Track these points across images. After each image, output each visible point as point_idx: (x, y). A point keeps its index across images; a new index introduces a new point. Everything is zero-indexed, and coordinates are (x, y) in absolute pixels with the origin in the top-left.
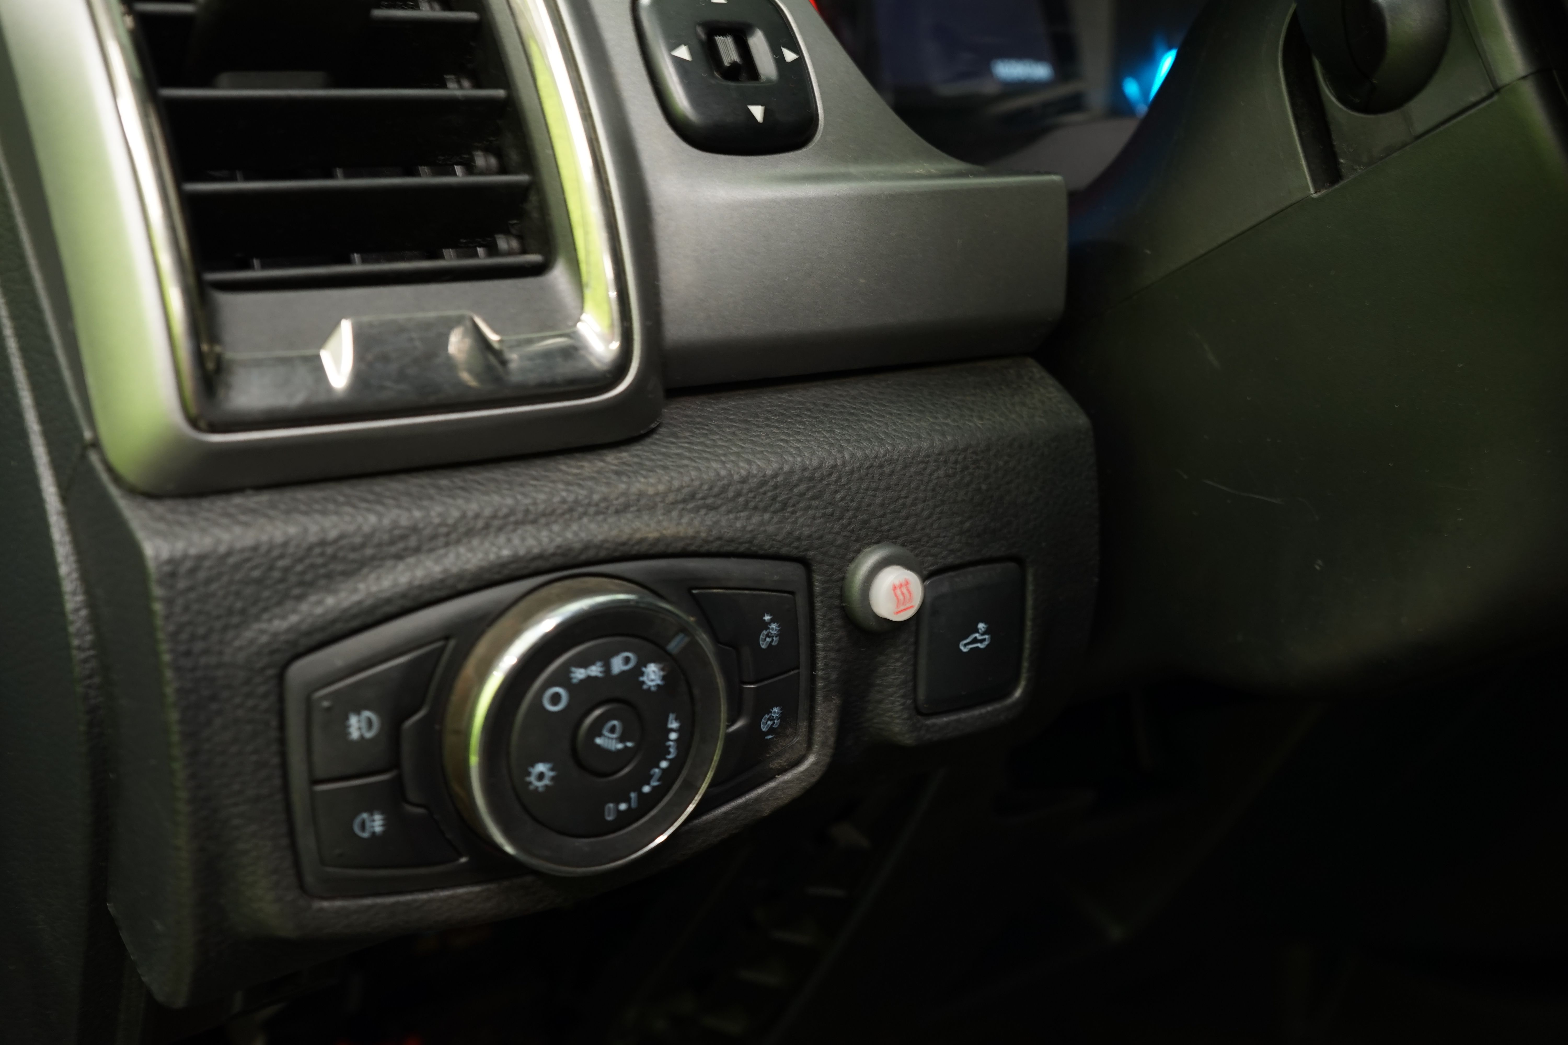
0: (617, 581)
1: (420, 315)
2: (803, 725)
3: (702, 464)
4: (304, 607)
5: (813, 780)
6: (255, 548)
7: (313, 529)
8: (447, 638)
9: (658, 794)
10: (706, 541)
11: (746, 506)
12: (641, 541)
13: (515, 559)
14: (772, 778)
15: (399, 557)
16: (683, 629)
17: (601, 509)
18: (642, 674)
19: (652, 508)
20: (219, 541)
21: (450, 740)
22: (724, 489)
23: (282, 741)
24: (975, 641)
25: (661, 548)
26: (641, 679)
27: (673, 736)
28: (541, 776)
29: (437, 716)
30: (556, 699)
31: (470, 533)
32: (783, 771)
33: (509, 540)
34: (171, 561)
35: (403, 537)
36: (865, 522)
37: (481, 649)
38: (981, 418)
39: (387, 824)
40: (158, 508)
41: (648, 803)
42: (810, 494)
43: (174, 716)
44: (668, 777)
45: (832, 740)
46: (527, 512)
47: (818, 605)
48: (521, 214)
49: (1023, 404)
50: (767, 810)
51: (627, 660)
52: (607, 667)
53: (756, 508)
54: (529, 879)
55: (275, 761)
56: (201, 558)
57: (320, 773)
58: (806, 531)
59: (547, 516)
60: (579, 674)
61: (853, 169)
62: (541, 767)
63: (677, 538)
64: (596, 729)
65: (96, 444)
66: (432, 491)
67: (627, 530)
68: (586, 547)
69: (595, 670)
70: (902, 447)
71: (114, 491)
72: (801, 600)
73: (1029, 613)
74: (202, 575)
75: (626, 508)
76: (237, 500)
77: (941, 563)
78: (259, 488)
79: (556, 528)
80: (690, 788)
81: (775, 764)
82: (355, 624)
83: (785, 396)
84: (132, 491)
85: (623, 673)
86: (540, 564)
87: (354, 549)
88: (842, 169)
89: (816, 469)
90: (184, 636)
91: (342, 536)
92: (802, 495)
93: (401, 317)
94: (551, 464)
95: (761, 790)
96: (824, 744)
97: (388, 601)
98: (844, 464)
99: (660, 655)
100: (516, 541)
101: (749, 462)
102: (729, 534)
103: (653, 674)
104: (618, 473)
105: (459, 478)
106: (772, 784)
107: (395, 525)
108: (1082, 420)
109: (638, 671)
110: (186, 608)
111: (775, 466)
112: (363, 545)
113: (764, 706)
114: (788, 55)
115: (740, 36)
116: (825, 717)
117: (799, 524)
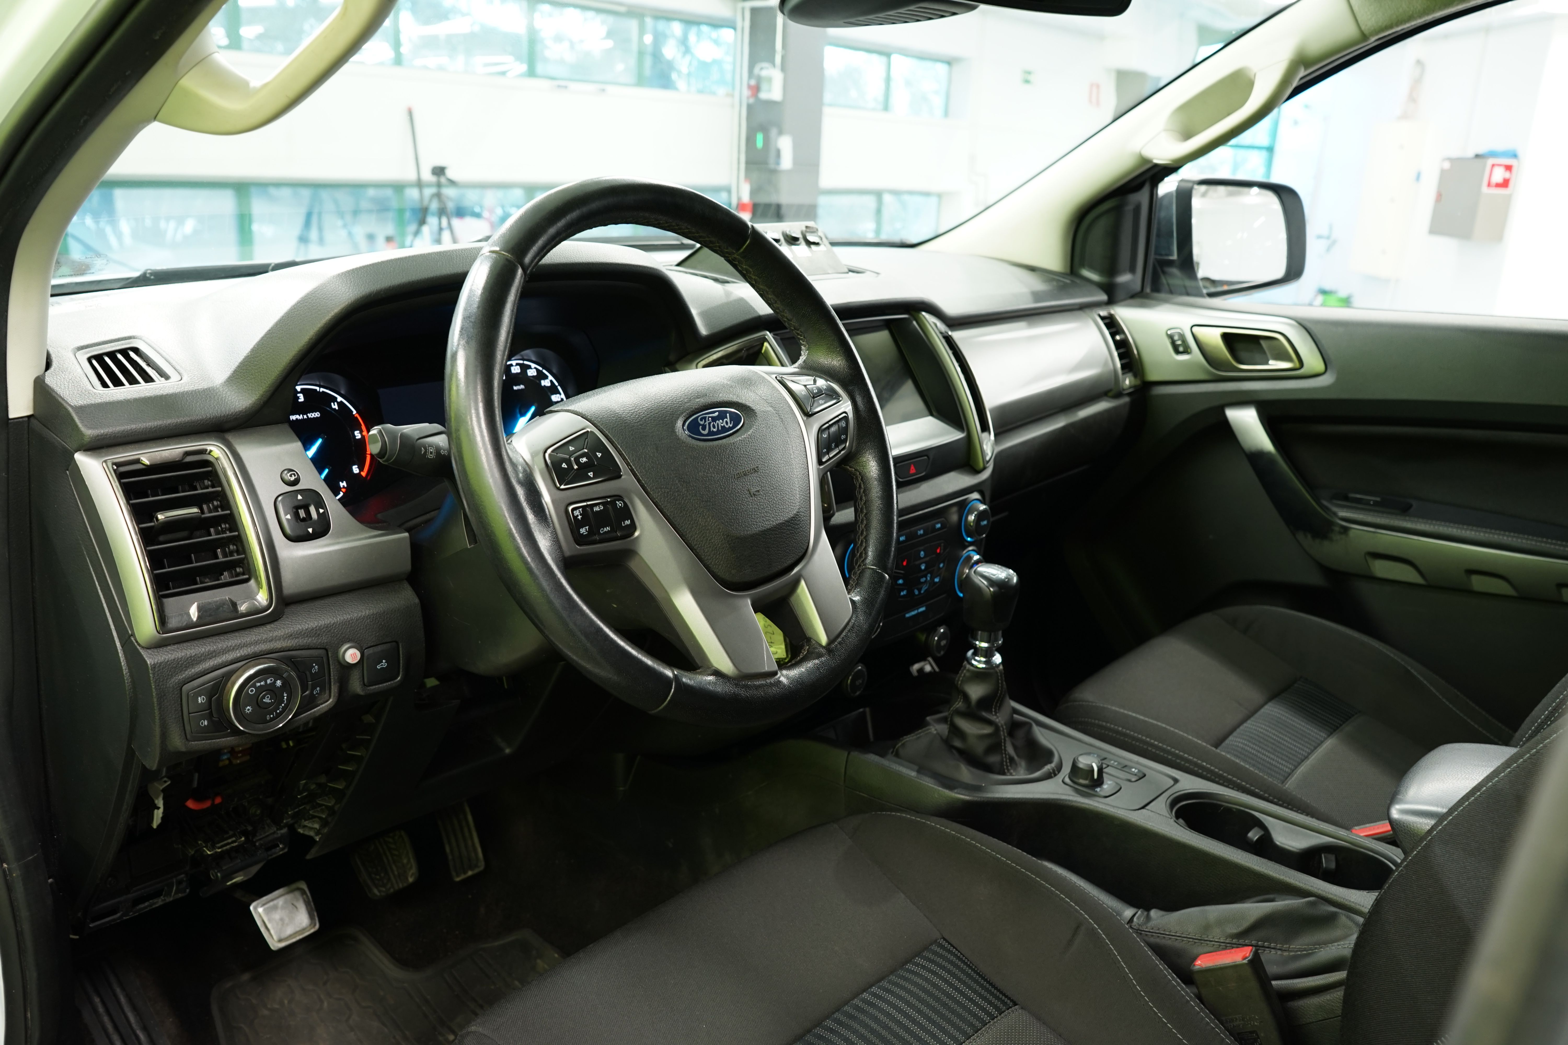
0: (271, 660)
1: (215, 599)
2: (327, 692)
3: (294, 626)
4: (187, 672)
5: (332, 706)
6: (174, 660)
7: (188, 653)
8: (223, 677)
9: (281, 713)
10: (295, 647)
11: (307, 636)
12: (275, 649)
13: (241, 656)
14: (319, 706)
15: (210, 658)
16: (286, 671)
17: (265, 641)
19: (279, 639)
20: (165, 659)
21: (224, 702)
22: (301, 632)
23: (181, 704)
24: (382, 665)
25: (282, 650)
26: (275, 685)
27: (285, 698)
28: (249, 710)
29: (221, 695)
30: (252, 691)
31: (229, 651)
32: (322, 704)
33: (239, 652)
34: (154, 664)
35: (211, 653)
36: (344, 637)
37: (233, 678)
38: (383, 603)
39: (208, 723)
40: (150, 651)
41: (278, 715)
42: (327, 631)
43: (155, 700)
44: (284, 709)
45: (337, 695)
46: (244, 644)
47: (330, 660)
48: (243, 563)
49: (398, 597)
50: (317, 715)
51: (271, 680)
52: (266, 682)
53: (310, 636)
54: (247, 735)
55: (180, 709)
56: (161, 663)
57: (190, 712)
58: (325, 641)
59: (251, 644)
60: (258, 684)
61: (341, 540)
62: (248, 707)
63: (287, 647)
64: (264, 697)
65: (133, 635)
66: (219, 641)
67: (272, 646)
68: (261, 652)
69: (263, 683)
70: (356, 615)
71: (138, 647)
72: (325, 659)
73: (401, 656)
74: (161, 667)
75: (272, 640)
76: (169, 647)
77: (369, 645)
78: (174, 644)
79: (252, 647)
80: (291, 711)
81: (319, 702)
82: (200, 675)
83: (323, 602)
84: (143, 647)
85: (270, 683)
86: (248, 657)
87: (199, 658)
88: (338, 541)
89: (328, 624)
90: (157, 682)
91: (196, 655)
93: (210, 600)
94: (251, 630)
95: (315, 709)
96: (334, 696)
97: (208, 669)
98: (337, 622)
99: (281, 678)
100: (241, 652)
101: (309, 624)
102: (302, 644)
103: (279, 683)
104: (270, 631)
105: (226, 636)
106: (319, 708)
107: (209, 650)
108: (417, 601)
109: (275, 682)
110: (158, 675)
111: (316, 624)
112: (201, 656)
113: (314, 688)
114: (321, 511)
115: (306, 508)
116: (334, 689)
117: (324, 640)
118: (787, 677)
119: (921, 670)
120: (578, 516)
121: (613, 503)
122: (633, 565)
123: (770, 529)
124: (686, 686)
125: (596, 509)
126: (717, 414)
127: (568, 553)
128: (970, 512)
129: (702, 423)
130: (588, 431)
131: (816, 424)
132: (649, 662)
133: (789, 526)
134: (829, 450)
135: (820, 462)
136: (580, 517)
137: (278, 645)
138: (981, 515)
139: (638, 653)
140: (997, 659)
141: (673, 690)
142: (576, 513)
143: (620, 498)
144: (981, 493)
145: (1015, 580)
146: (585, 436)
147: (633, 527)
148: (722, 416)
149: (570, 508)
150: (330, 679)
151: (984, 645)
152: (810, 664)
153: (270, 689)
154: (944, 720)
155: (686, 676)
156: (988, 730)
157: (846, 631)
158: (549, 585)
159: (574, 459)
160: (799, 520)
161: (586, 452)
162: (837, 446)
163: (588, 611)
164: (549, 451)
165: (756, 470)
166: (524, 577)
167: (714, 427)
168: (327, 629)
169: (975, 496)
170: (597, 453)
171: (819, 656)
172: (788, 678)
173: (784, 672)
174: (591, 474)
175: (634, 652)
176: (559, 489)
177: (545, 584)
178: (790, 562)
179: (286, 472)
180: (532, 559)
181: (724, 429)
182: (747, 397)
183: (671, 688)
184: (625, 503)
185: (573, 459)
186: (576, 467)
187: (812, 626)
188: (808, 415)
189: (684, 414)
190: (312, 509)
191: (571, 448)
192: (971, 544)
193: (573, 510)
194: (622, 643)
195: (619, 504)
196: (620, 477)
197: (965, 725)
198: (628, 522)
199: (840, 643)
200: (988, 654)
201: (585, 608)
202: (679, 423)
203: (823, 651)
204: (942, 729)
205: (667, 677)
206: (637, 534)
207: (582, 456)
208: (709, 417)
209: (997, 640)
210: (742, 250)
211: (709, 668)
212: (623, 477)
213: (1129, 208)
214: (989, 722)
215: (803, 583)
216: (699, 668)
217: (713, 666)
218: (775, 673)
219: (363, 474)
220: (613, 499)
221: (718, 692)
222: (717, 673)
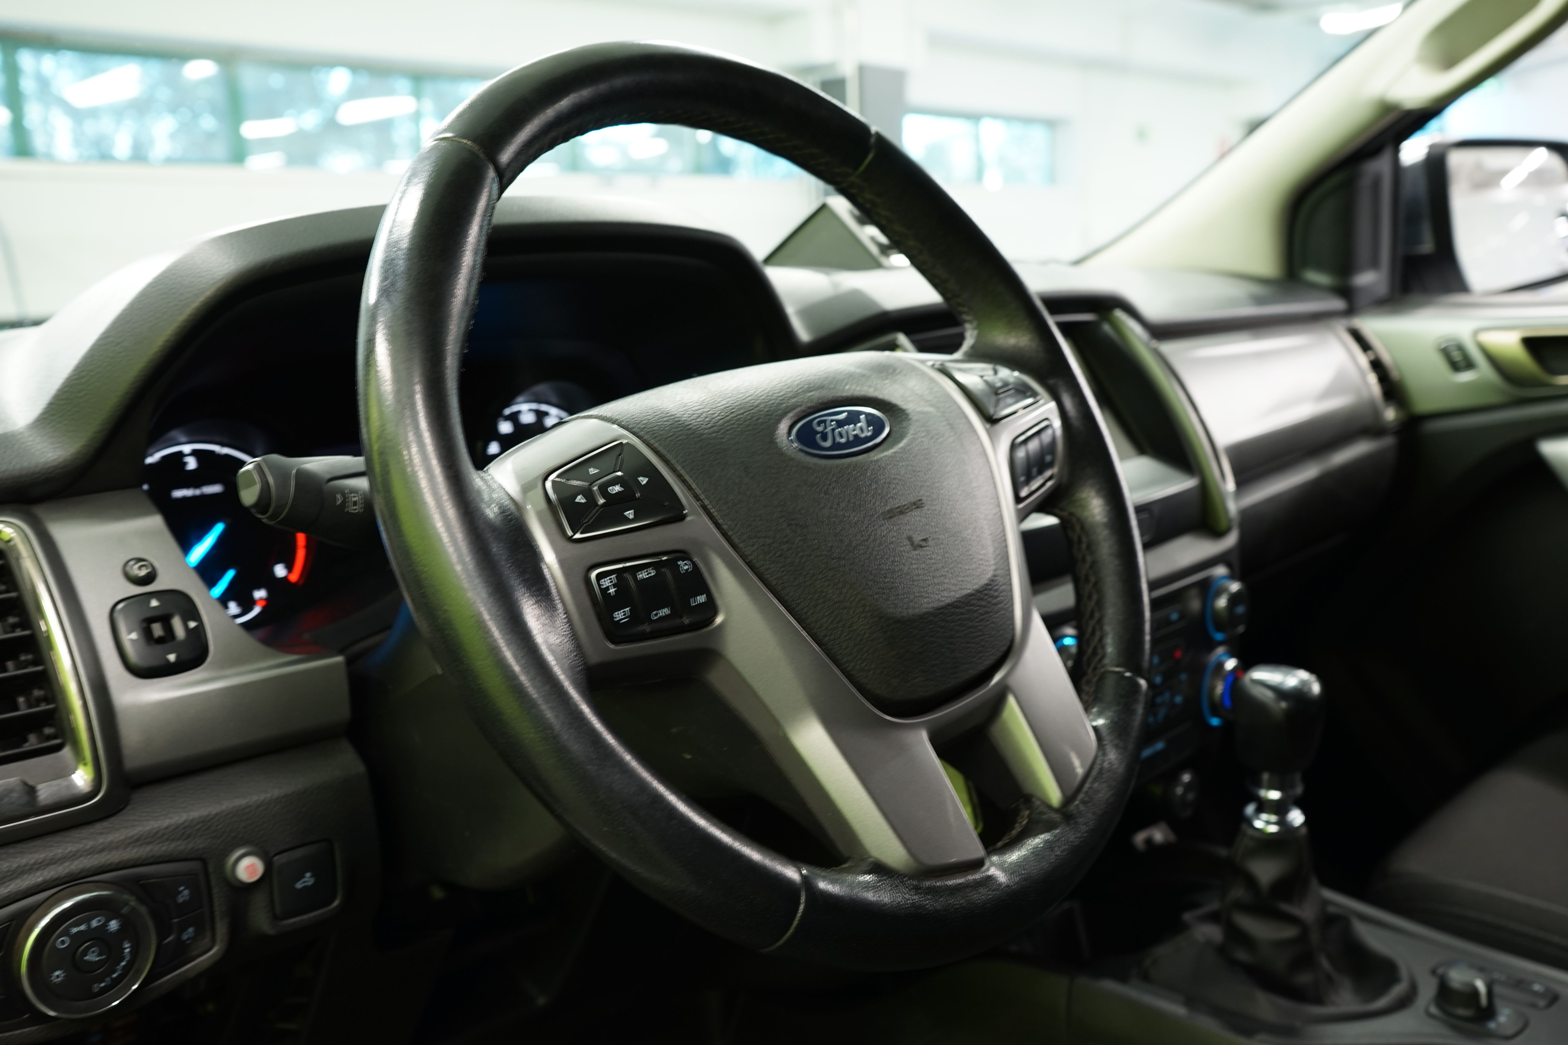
0: (99, 884)
2: (208, 934)
3: (146, 823)
5: (217, 958)
8: (10, 920)
9: (121, 978)
11: (168, 840)
12: (110, 864)
13: (44, 881)
14: (192, 961)
16: (129, 903)
18: (107, 926)
19: (118, 848)
22: (156, 833)
24: (305, 881)
25: (122, 865)
26: (107, 928)
27: (127, 950)
28: (57, 976)
30: (63, 941)
31: (22, 873)
32: (199, 956)
36: (233, 837)
41: (115, 983)
42: (204, 828)
44: (126, 970)
45: (226, 940)
46: (51, 859)
47: (211, 878)
49: (330, 764)
50: (189, 977)
51: (99, 921)
52: (89, 925)
53: (174, 840)
54: (59, 1023)
58: (201, 846)
59: (62, 859)
60: (75, 929)
61: (228, 671)
62: (57, 971)
63: (130, 860)
64: (86, 952)
67: (105, 860)
68: (81, 871)
69: (83, 927)
70: (255, 798)
72: (201, 878)
73: (339, 863)
75: (103, 850)
77: (280, 848)
79: (68, 864)
81: (193, 954)
83: (199, 778)
85: (97, 927)
88: (221, 673)
92: (199, 830)
94: (65, 833)
95: (185, 967)
96: (222, 941)
98: (222, 812)
99: (118, 916)
100: (44, 873)
101: (171, 819)
102: (159, 853)
103: (113, 925)
106: (192, 964)
108: (363, 769)
109: (105, 925)
113: (183, 928)
114: (192, 624)
115: (165, 620)
116: (222, 929)
117: (199, 844)
118: (1001, 867)
119: (1149, 841)
120: (608, 588)
121: (672, 564)
122: (715, 677)
123: (949, 605)
124: (828, 897)
125: (642, 575)
126: (845, 415)
127: (594, 658)
128: (1218, 593)
129: (820, 429)
130: (621, 443)
131: (1006, 435)
132: (755, 855)
133: (982, 599)
134: (1029, 479)
135: (1018, 499)
136: (612, 591)
137: (115, 857)
138: (1234, 599)
139: (735, 839)
140: (1296, 817)
141: (802, 907)
142: (606, 582)
143: (684, 555)
144: (1229, 565)
145: (1316, 688)
146: (617, 452)
147: (711, 608)
148: (853, 418)
149: (593, 575)
150: (212, 912)
151: (1274, 795)
152: (1037, 841)
153: (100, 937)
154: (1214, 918)
155: (824, 878)
156: (1289, 932)
157: (1090, 780)
158: (557, 717)
159: (599, 488)
160: (996, 590)
161: (619, 477)
162: (1040, 472)
163: (634, 764)
164: (553, 477)
165: (918, 505)
166: (507, 705)
167: (841, 436)
168: (204, 825)
169: (1221, 571)
170: (640, 479)
171: (1049, 827)
172: (1004, 870)
173: (995, 858)
174: (630, 514)
175: (725, 838)
176: (570, 539)
177: (549, 714)
178: (988, 662)
179: (132, 563)
180: (523, 667)
181: (858, 441)
182: (891, 392)
183: (799, 904)
184: (694, 563)
185: (595, 488)
186: (601, 501)
187: (1031, 775)
188: (991, 420)
189: (791, 415)
190: (177, 624)
191: (592, 471)
192: (1221, 643)
193: (600, 576)
194: (700, 821)
195: (684, 566)
196: (682, 518)
197: (1249, 924)
198: (702, 599)
199: (1083, 802)
200: (1280, 809)
201: (628, 757)
202: (783, 427)
203: (1056, 817)
204: (1211, 932)
205: (789, 882)
206: (719, 620)
207: (614, 482)
208: (832, 421)
209: (1292, 786)
210: (862, 168)
211: (863, 860)
212: (688, 519)
213: (1365, 182)
214: (1292, 920)
215: (1011, 700)
216: (844, 860)
217: (871, 857)
218: (978, 864)
219: (294, 577)
220: (672, 556)
221: (885, 905)
222: (879, 869)
